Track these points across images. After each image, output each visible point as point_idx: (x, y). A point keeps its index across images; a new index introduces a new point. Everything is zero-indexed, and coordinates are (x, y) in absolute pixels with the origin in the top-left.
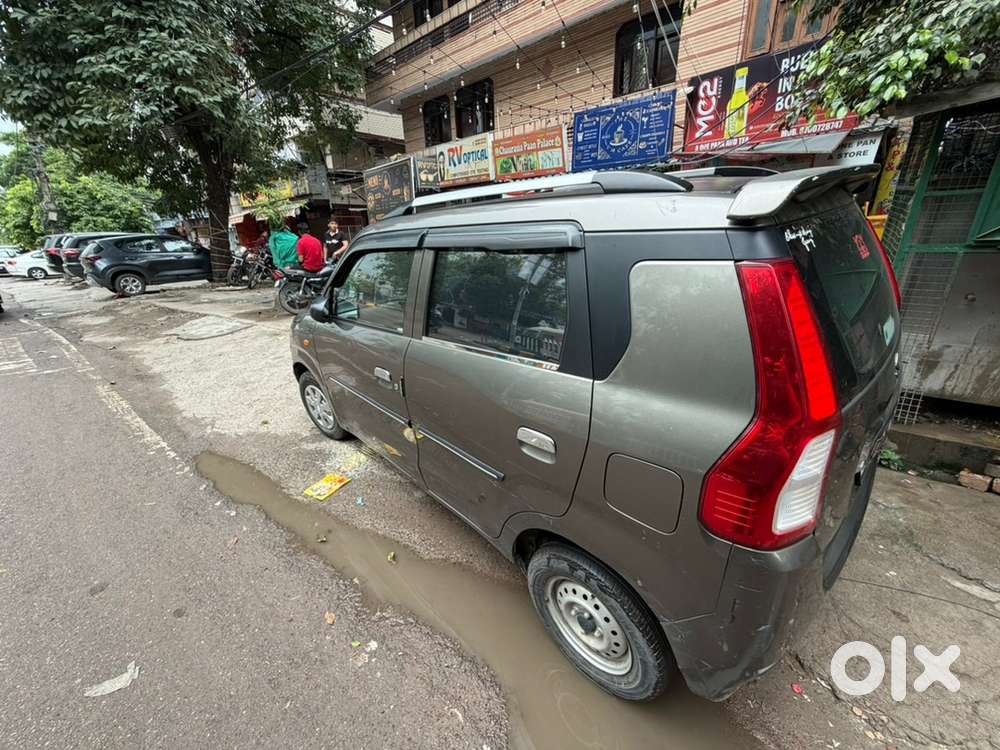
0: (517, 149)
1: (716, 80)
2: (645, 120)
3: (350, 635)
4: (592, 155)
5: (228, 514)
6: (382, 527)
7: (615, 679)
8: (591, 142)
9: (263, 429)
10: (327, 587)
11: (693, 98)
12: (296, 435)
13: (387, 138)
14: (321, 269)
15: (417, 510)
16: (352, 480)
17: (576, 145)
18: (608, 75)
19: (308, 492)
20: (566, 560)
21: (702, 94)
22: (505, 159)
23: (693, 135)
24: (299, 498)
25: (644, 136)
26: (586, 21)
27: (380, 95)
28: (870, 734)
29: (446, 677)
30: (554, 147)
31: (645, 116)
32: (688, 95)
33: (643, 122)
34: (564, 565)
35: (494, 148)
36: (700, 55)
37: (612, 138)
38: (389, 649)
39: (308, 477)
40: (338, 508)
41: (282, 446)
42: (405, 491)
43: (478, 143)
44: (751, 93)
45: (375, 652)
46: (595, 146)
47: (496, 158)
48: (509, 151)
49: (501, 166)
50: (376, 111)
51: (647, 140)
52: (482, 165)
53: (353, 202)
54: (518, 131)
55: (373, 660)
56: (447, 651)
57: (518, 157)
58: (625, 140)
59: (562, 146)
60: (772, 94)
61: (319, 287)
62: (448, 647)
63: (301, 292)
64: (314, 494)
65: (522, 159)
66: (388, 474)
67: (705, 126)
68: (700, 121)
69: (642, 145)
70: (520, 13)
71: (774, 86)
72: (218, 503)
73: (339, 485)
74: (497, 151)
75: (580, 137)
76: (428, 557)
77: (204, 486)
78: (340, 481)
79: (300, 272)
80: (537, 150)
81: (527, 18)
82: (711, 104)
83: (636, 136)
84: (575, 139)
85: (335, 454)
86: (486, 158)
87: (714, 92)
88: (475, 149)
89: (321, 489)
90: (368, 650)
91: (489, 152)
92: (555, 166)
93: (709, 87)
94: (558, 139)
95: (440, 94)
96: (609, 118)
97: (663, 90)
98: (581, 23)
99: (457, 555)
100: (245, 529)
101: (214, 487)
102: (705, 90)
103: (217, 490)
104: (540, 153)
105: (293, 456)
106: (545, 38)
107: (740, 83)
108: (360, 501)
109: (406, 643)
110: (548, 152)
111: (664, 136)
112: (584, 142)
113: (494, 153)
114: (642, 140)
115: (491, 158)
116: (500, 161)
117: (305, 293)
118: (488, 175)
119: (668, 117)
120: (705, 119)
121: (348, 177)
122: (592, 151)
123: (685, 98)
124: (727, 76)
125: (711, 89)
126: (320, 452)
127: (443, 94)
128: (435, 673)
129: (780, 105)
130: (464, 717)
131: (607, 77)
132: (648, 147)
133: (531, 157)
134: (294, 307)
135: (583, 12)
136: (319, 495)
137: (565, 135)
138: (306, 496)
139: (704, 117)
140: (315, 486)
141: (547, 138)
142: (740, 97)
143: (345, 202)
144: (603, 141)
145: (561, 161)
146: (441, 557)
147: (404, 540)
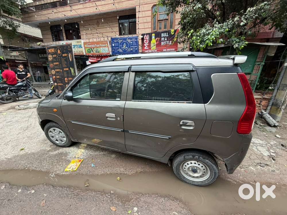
0: (93, 46)
1: (148, 35)
2: (132, 43)
3: (125, 210)
4: (118, 50)
5: (30, 193)
6: (108, 171)
7: (203, 182)
8: (117, 46)
9: (22, 153)
10: (103, 199)
11: (143, 39)
12: (45, 150)
13: (32, 36)
14: (17, 84)
15: (117, 161)
16: (84, 159)
17: (112, 47)
18: (117, 29)
19: (66, 170)
20: (191, 155)
21: (145, 38)
22: (89, 48)
23: (144, 48)
24: (64, 173)
25: (131, 47)
26: (108, 13)
27: (29, 19)
28: (241, 170)
29: (164, 205)
30: (105, 47)
31: (131, 41)
32: (142, 38)
33: (131, 43)
34: (191, 157)
35: (84, 45)
36: (142, 29)
37: (123, 46)
38: (141, 207)
39: (63, 164)
40: (84, 171)
41: (40, 156)
42: (108, 156)
43: (78, 42)
44: (156, 40)
45: (138, 210)
46: (118, 48)
47: (85, 48)
48: (90, 46)
49: (88, 51)
50: (25, 25)
51: (132, 48)
52: (80, 49)
53: (17, 58)
54: (91, 40)
55: (139, 213)
56: (158, 198)
57: (93, 48)
58: (127, 47)
59: (108, 47)
60: (160, 41)
61: (17, 91)
62: (157, 197)
63: (7, 94)
64: (70, 169)
65: (95, 49)
66: (97, 153)
67: (147, 46)
68: (145, 45)
69: (132, 49)
70: (88, 5)
71: (161, 39)
72: (20, 191)
73: (80, 163)
74: (86, 46)
75: (113, 45)
76: (130, 174)
77: (4, 186)
78: (80, 161)
79: (5, 85)
80: (100, 47)
81: (90, 7)
82: (147, 41)
83: (129, 46)
84: (112, 45)
85: (69, 152)
86: (82, 47)
87: (148, 38)
88: (77, 44)
89: (73, 166)
90: (135, 211)
91: (83, 46)
92: (107, 52)
93: (146, 37)
94: (106, 44)
95: (57, 24)
96: (121, 41)
97: (133, 36)
98: (107, 13)
99: (139, 170)
100: (45, 195)
101: (10, 185)
102: (145, 37)
103: (13, 185)
104: (101, 48)
105: (48, 159)
106: (96, 15)
107: (153, 37)
108: (93, 165)
109: (145, 202)
110: (104, 48)
111: (137, 47)
112: (114, 47)
113: (84, 46)
114: (131, 48)
115: (83, 48)
116: (87, 49)
117: (9, 94)
118: (83, 53)
119: (137, 42)
120: (147, 44)
121: (14, 48)
122: (117, 49)
123: (141, 38)
124: (150, 35)
125: (147, 38)
126: (61, 154)
127: (59, 24)
128: (160, 206)
129: (162, 43)
130: (177, 213)
131: (117, 30)
132: (133, 50)
133: (98, 49)
134: (4, 100)
135: (109, 10)
136: (72, 169)
137: (109, 44)
138: (67, 172)
139: (146, 44)
140: (69, 167)
141: (103, 44)
142: (154, 41)
143: (13, 58)
144: (120, 47)
145: (108, 51)
146: (134, 172)
147: (119, 172)
